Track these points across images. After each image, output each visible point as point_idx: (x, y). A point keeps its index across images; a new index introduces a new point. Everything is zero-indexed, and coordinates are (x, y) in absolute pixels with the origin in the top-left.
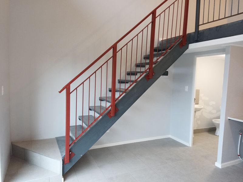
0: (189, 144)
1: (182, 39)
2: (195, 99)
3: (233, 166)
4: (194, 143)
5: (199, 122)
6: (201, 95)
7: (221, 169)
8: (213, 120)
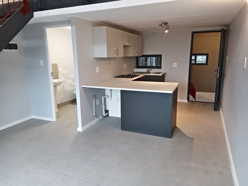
0: (54, 119)
1: (23, 5)
2: (52, 73)
3: (92, 126)
4: (58, 116)
5: (62, 96)
6: (60, 69)
7: (83, 132)
8: (74, 92)
